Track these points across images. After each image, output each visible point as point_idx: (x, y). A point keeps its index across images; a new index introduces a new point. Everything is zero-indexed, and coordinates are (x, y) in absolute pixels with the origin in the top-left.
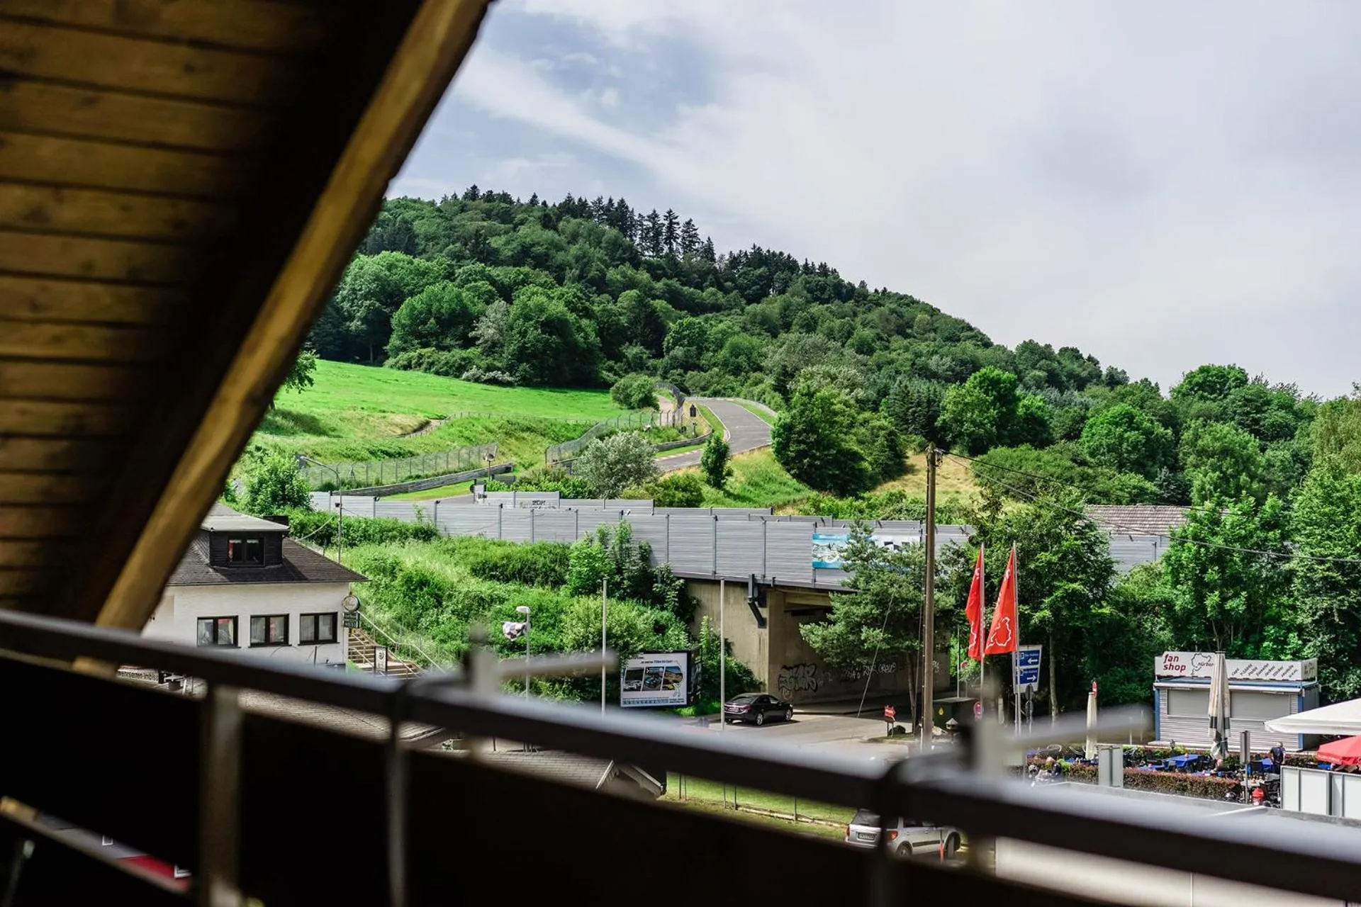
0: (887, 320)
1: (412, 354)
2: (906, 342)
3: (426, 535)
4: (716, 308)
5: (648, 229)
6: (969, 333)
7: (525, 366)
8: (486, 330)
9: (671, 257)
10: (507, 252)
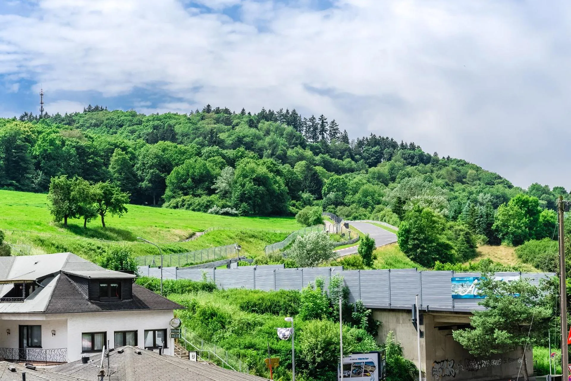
0: (451, 174)
1: (178, 199)
2: (463, 186)
3: (209, 288)
4: (352, 170)
5: (310, 127)
6: (500, 180)
7: (244, 204)
8: (221, 184)
9: (324, 142)
10: (229, 142)
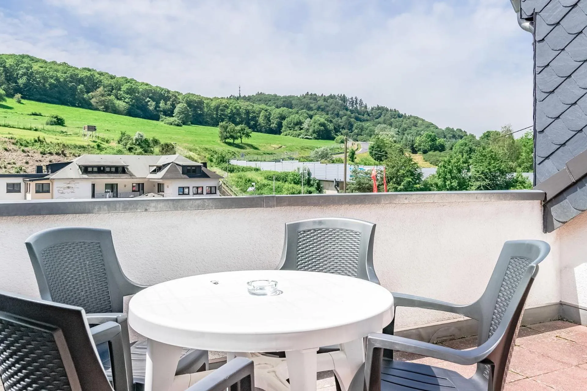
0: (411, 122)
1: (287, 132)
2: (416, 128)
3: (257, 170)
4: (367, 120)
5: (351, 102)
6: (433, 126)
7: (314, 135)
8: (305, 126)
9: (356, 108)
10: (314, 108)
